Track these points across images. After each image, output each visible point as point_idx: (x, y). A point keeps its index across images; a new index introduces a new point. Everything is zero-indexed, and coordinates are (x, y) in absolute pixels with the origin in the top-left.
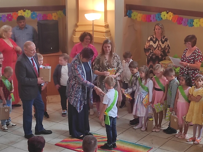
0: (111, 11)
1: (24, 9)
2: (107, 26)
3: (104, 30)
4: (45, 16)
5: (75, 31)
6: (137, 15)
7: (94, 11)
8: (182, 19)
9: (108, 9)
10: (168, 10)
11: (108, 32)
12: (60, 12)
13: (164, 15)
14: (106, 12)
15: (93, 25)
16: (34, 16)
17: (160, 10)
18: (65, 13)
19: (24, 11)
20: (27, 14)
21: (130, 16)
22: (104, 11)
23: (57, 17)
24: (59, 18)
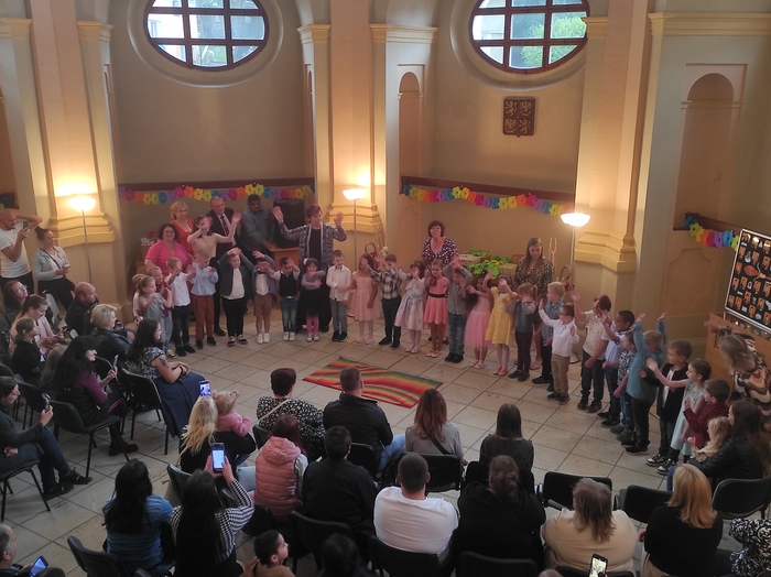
0: (380, 186)
1: (254, 183)
2: (375, 208)
3: (371, 213)
4: (284, 192)
5: (328, 215)
6: (419, 193)
7: (355, 186)
8: (483, 198)
9: (376, 183)
10: (462, 185)
11: (376, 217)
12: (306, 187)
13: (457, 192)
14: (373, 187)
15: (355, 207)
16: (269, 192)
17: (451, 185)
18: (313, 190)
19: (254, 186)
20: (259, 190)
21: (407, 194)
22: (369, 185)
23: (302, 195)
24: (304, 196)
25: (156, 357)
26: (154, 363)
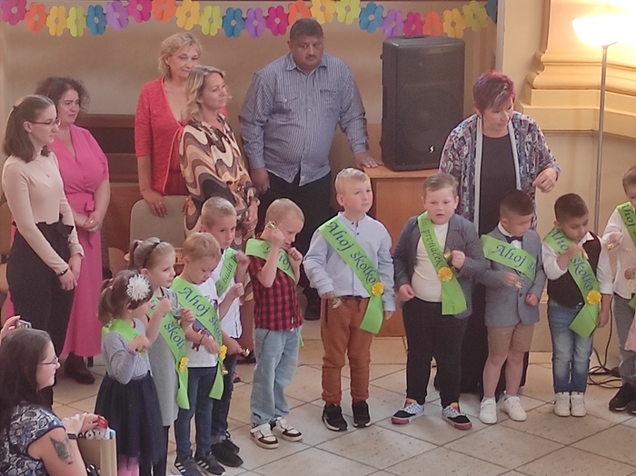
4: (413, 19)
5: (528, 85)
12: (473, 9)
15: (604, 65)
16: (371, 17)
18: (493, 14)
20: (347, 10)
23: (461, 27)
24: (468, 30)
25: (41, 434)
26: (35, 451)
